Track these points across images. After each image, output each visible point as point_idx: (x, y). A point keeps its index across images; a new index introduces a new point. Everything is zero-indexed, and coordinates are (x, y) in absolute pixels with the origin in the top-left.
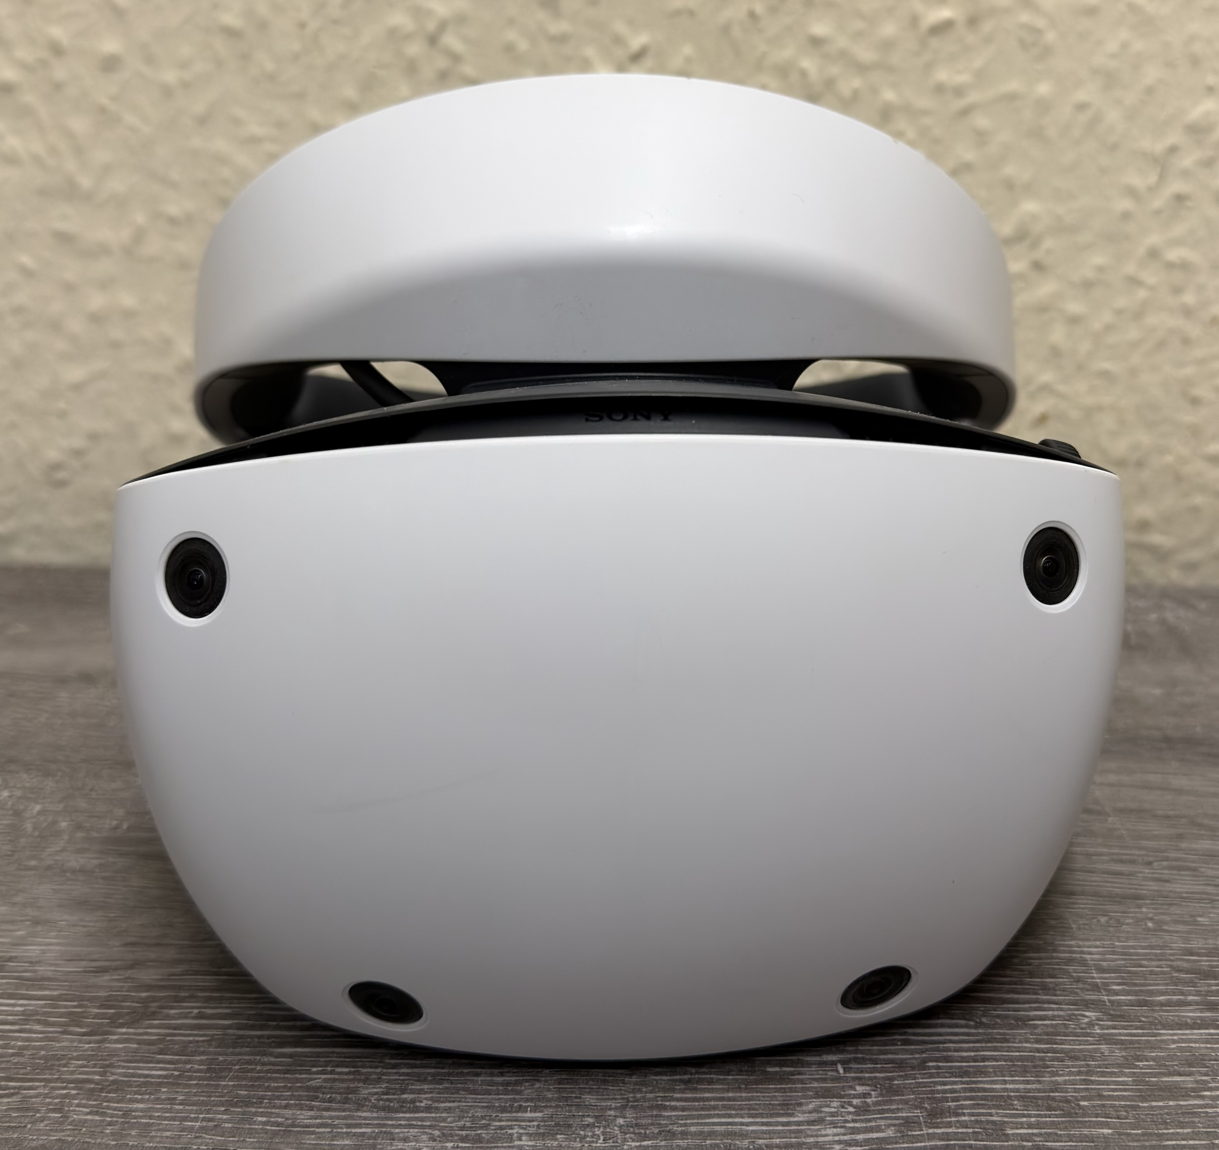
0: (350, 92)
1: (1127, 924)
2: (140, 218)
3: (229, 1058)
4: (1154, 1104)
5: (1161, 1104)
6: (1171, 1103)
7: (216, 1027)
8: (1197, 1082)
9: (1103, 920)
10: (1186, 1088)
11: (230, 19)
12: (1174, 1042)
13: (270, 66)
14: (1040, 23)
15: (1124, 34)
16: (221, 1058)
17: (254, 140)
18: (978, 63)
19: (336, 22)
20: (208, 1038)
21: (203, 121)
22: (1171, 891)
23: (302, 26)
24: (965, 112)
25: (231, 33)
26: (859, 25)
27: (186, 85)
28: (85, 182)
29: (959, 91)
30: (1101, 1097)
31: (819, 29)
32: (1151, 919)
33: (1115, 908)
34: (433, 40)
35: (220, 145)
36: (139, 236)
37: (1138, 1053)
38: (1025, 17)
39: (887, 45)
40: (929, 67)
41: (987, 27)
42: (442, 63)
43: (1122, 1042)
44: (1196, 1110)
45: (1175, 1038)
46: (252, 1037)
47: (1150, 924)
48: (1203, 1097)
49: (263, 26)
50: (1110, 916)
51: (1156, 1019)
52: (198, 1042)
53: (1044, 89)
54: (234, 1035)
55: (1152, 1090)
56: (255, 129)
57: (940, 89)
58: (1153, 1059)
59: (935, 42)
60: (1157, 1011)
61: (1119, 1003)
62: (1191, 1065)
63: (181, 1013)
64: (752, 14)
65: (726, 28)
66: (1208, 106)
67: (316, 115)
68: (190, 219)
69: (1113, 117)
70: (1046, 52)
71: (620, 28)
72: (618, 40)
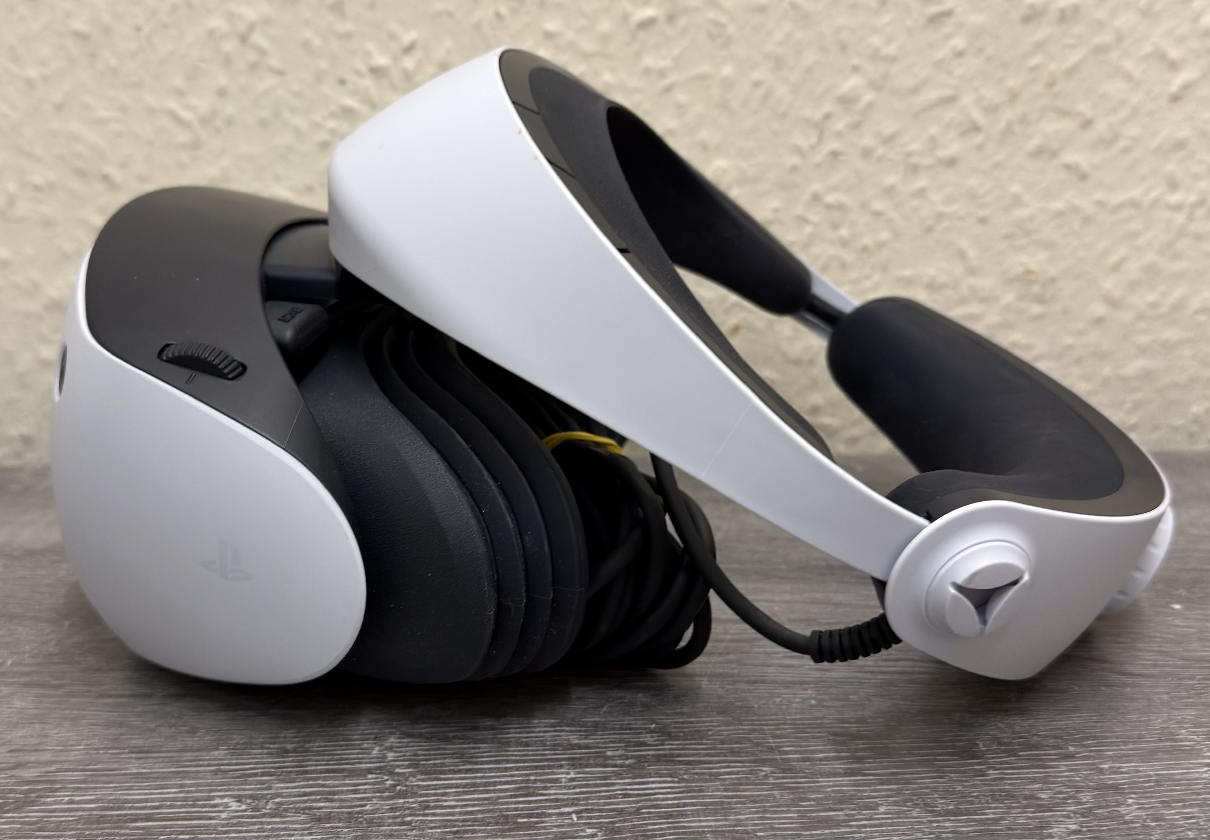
0: (178, 82)
1: (795, 703)
2: (11, 187)
3: (94, 832)
4: (814, 832)
5: (818, 832)
6: (827, 831)
7: (84, 810)
8: (846, 815)
9: (778, 700)
10: (838, 820)
11: (79, 25)
12: (830, 787)
13: (113, 62)
14: (723, 19)
15: (787, 26)
16: (87, 833)
17: (102, 122)
18: (676, 51)
19: (165, 26)
20: (76, 818)
21: (59, 107)
23: (138, 29)
24: (668, 90)
25: (81, 36)
26: (582, 22)
27: (45, 79)
29: (662, 73)
30: (773, 829)
31: (551, 26)
32: (814, 699)
33: (787, 691)
34: (244, 39)
35: (75, 126)
36: (11, 201)
37: (802, 796)
38: (711, 14)
39: (606, 38)
40: (638, 55)
41: (682, 22)
42: (252, 56)
43: (790, 788)
44: (845, 836)
45: (831, 784)
46: (112, 816)
47: (813, 702)
48: (851, 826)
49: (106, 30)
50: (783, 697)
51: (817, 770)
52: (69, 821)
53: (728, 70)
54: (97, 815)
55: (813, 822)
56: (103, 113)
57: (647, 71)
58: (814, 800)
59: (641, 35)
60: (816, 765)
61: (788, 760)
62: (842, 803)
63: (55, 801)
64: (498, 15)
65: (478, 26)
66: (854, 82)
67: (151, 99)
68: (51, 186)
69: (782, 91)
70: (729, 41)
71: (394, 26)
72: (393, 36)
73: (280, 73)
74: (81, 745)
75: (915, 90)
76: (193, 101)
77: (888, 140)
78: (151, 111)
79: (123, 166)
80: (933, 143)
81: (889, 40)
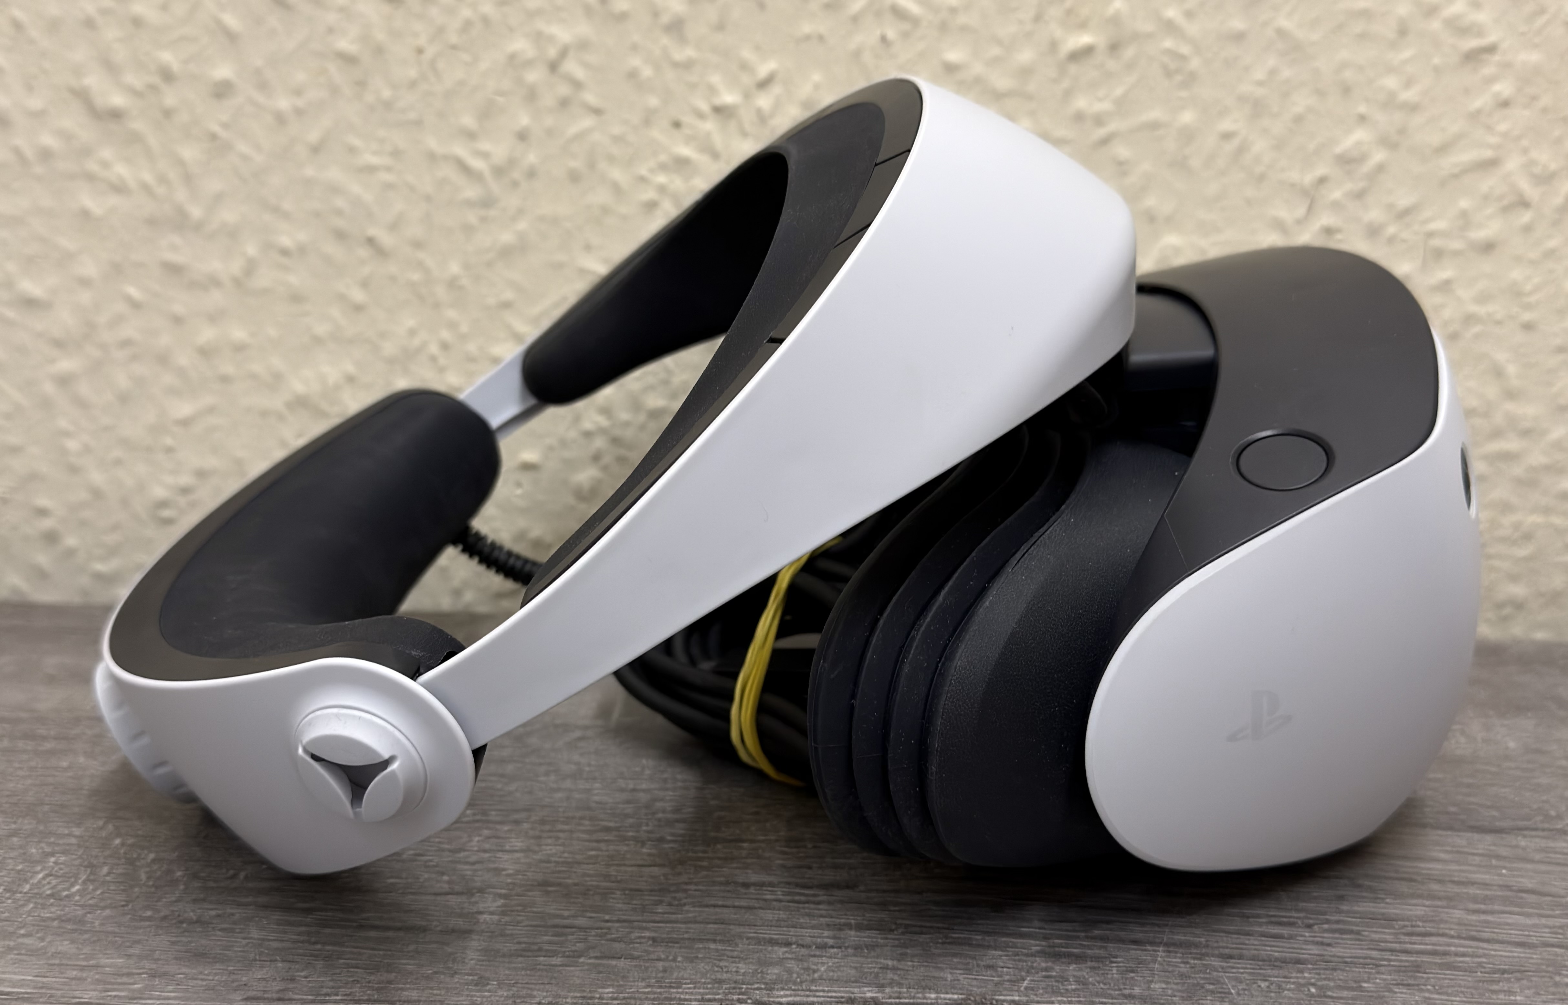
0: (468, 121)
1: (1289, 990)
2: (251, 250)
9: (1264, 985)
11: (344, 44)
13: (386, 93)
14: (1185, 49)
17: (371, 169)
18: (1119, 91)
19: (454, 47)
21: (316, 149)
22: (1334, 956)
23: (420, 51)
24: (1105, 141)
25: (348, 59)
26: (994, 51)
27: (299, 112)
28: (196, 212)
29: (1099, 120)
31: (953, 56)
32: (1313, 985)
33: (1275, 972)
34: (553, 67)
35: (334, 174)
36: (250, 268)
38: (1169, 43)
39: (1026, 72)
40: (1068, 94)
41: (1129, 52)
42: (564, 90)
47: (1313, 990)
49: (379, 51)
50: (1271, 981)
53: (1187, 117)
56: (371, 158)
57: (1079, 117)
59: (1073, 69)
64: (884, 39)
65: (857, 54)
66: (1360, 135)
67: (433, 143)
68: (302, 250)
69: (1259, 145)
70: (1191, 79)
71: (747, 54)
72: (745, 67)
73: (597, 112)
74: (337, 995)
75: (1443, 149)
76: (485, 145)
77: (1404, 214)
78: (432, 157)
79: (394, 227)
80: (1465, 219)
81: (1409, 83)
